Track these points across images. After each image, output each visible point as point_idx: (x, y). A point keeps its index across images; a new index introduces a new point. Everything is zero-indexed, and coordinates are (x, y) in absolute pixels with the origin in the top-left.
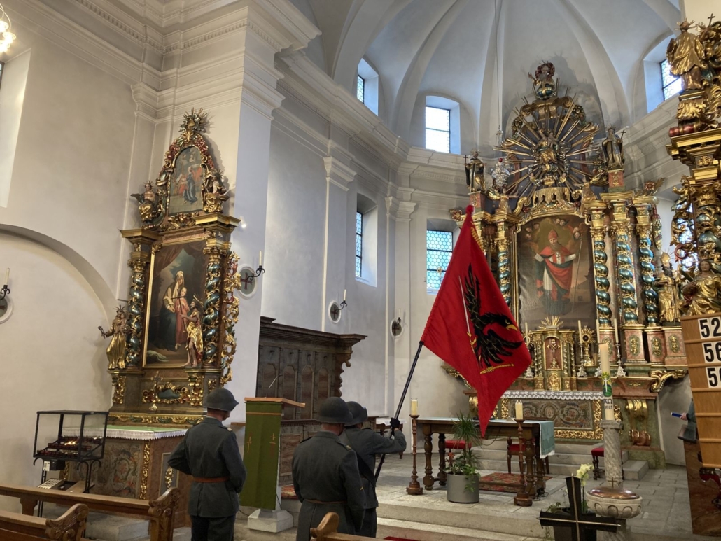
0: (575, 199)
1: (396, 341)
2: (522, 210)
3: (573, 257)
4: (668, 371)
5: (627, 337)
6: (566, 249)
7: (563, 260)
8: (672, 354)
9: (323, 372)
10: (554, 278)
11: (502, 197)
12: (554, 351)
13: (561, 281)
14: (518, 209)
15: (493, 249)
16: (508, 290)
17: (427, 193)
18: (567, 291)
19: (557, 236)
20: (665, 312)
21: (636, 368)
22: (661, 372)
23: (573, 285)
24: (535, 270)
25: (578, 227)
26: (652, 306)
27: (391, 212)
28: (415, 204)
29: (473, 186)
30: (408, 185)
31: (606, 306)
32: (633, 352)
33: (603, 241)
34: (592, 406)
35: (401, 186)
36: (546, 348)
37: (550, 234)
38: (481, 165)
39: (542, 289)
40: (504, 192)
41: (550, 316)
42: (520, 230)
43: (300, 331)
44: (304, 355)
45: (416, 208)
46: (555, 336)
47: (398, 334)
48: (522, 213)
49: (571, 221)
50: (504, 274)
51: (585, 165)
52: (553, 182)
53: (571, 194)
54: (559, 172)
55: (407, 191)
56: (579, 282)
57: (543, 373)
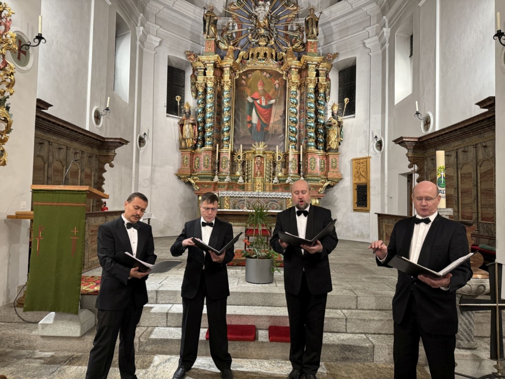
0: (279, 58)
1: (141, 152)
2: (241, 62)
3: (273, 101)
4: (328, 181)
5: (309, 158)
6: (269, 95)
7: (266, 103)
8: (332, 170)
9: (87, 170)
10: (259, 115)
11: (229, 47)
12: (259, 165)
13: (264, 118)
14: (238, 61)
15: (219, 88)
16: (229, 120)
17: (169, 33)
18: (267, 126)
19: (263, 85)
20: (332, 143)
21: (313, 178)
22: (324, 181)
23: (272, 121)
24: (247, 107)
25: (278, 80)
26: (322, 139)
27: (140, 41)
28: (160, 39)
29: (208, 34)
30: (154, 22)
31: (294, 137)
32: (311, 168)
33: (296, 92)
34: (286, 202)
35: (149, 21)
36: (254, 163)
37: (259, 83)
38: (216, 18)
39: (250, 122)
40: (231, 44)
41: (258, 142)
42: (238, 77)
43: (70, 127)
44: (71, 151)
45: (161, 43)
46: (261, 155)
47: (143, 147)
48: (241, 64)
49: (275, 75)
50: (227, 108)
51: (287, 35)
52: (265, 44)
53: (276, 54)
54: (269, 37)
55: (153, 27)
56: (276, 120)
57: (252, 180)
